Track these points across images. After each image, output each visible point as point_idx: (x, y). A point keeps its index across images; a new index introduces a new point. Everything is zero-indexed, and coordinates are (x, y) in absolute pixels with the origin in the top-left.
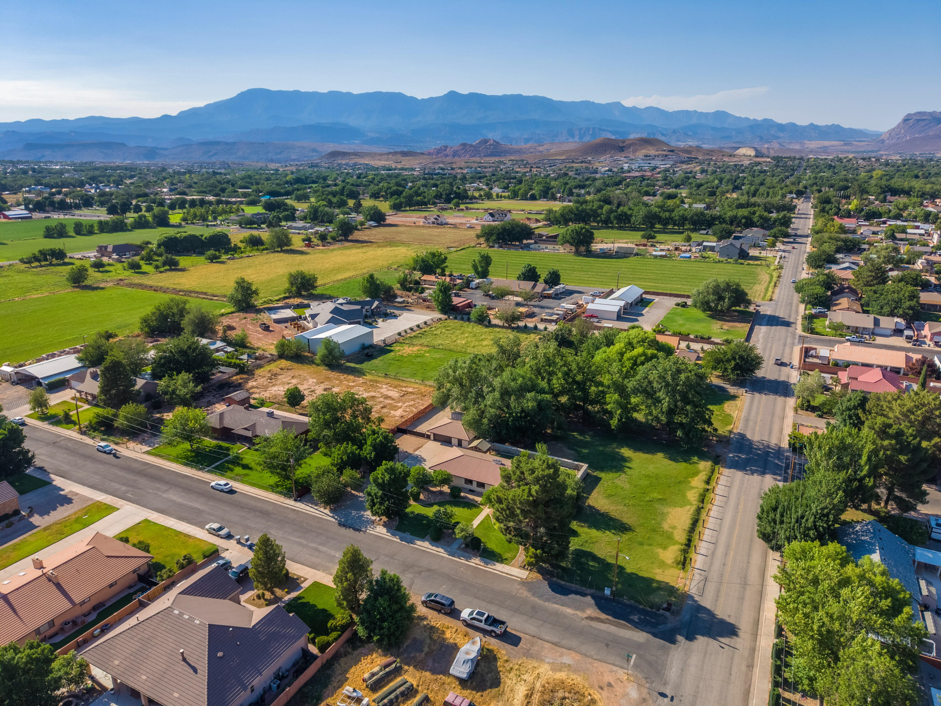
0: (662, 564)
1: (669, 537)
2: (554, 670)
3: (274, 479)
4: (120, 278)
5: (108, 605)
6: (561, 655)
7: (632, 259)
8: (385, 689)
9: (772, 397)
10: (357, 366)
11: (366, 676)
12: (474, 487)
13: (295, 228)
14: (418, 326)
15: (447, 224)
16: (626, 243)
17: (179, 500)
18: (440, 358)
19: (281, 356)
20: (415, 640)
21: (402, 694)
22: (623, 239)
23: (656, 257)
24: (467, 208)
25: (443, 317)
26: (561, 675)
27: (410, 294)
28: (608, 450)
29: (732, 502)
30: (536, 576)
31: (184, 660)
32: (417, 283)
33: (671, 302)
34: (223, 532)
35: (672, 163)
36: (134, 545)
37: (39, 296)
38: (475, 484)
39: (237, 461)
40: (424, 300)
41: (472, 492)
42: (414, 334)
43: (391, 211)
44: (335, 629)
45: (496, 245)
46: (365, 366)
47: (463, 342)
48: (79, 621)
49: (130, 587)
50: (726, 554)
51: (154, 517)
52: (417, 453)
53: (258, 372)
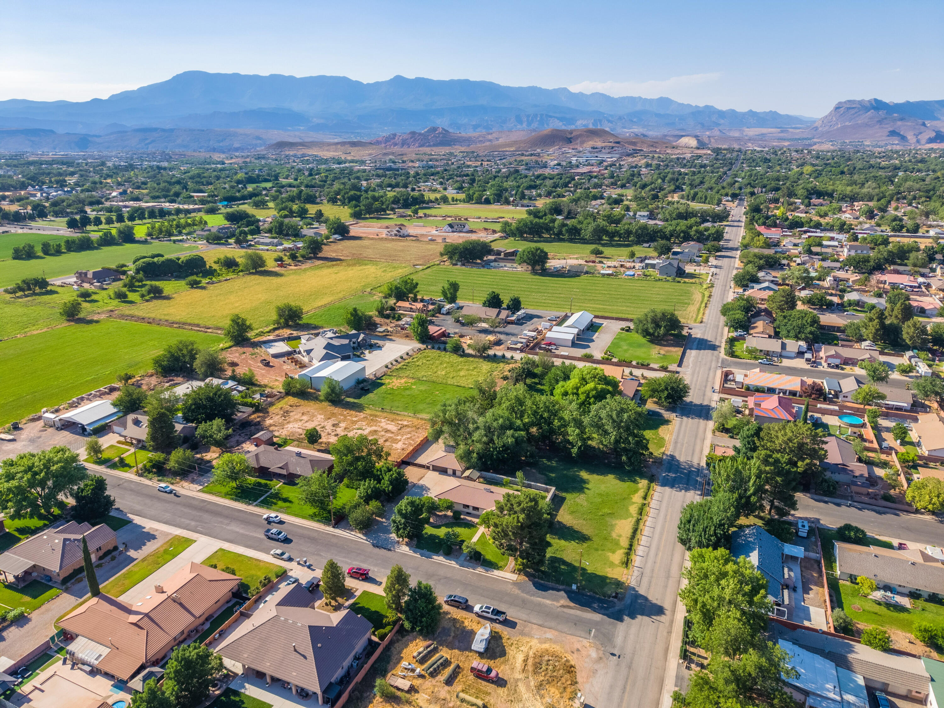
0: (612, 565)
1: (617, 544)
2: (540, 643)
3: (312, 510)
4: (110, 308)
5: (215, 616)
6: (545, 633)
7: (584, 277)
8: (430, 662)
9: (696, 420)
10: (356, 401)
11: (415, 654)
12: (470, 510)
13: (263, 244)
14: (402, 358)
15: (409, 236)
16: (577, 259)
17: (242, 531)
18: (425, 391)
19: (288, 393)
20: (444, 628)
21: (441, 664)
22: (574, 254)
23: (603, 275)
24: (426, 215)
25: (423, 346)
26: (546, 646)
27: (388, 321)
28: (571, 473)
29: (662, 514)
30: (523, 578)
31: (295, 650)
32: (392, 309)
33: (617, 326)
34: (285, 556)
35: (618, 156)
36: (223, 570)
37: (39, 332)
38: (471, 508)
39: (277, 496)
40: (402, 329)
41: (469, 514)
42: (399, 366)
43: (351, 219)
44: (388, 624)
45: (459, 263)
46: (362, 401)
47: (443, 373)
48: (200, 628)
49: (228, 602)
50: (657, 555)
51: (227, 546)
52: (421, 482)
53: (271, 410)
